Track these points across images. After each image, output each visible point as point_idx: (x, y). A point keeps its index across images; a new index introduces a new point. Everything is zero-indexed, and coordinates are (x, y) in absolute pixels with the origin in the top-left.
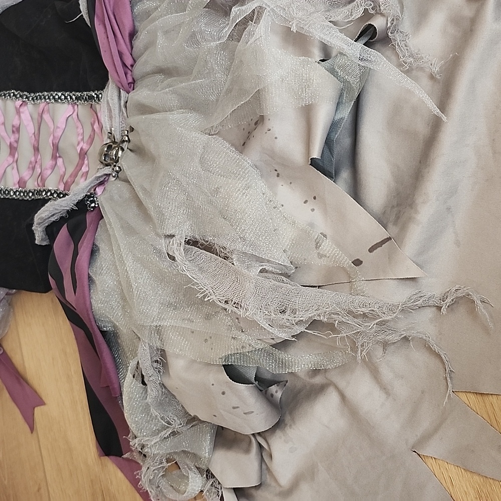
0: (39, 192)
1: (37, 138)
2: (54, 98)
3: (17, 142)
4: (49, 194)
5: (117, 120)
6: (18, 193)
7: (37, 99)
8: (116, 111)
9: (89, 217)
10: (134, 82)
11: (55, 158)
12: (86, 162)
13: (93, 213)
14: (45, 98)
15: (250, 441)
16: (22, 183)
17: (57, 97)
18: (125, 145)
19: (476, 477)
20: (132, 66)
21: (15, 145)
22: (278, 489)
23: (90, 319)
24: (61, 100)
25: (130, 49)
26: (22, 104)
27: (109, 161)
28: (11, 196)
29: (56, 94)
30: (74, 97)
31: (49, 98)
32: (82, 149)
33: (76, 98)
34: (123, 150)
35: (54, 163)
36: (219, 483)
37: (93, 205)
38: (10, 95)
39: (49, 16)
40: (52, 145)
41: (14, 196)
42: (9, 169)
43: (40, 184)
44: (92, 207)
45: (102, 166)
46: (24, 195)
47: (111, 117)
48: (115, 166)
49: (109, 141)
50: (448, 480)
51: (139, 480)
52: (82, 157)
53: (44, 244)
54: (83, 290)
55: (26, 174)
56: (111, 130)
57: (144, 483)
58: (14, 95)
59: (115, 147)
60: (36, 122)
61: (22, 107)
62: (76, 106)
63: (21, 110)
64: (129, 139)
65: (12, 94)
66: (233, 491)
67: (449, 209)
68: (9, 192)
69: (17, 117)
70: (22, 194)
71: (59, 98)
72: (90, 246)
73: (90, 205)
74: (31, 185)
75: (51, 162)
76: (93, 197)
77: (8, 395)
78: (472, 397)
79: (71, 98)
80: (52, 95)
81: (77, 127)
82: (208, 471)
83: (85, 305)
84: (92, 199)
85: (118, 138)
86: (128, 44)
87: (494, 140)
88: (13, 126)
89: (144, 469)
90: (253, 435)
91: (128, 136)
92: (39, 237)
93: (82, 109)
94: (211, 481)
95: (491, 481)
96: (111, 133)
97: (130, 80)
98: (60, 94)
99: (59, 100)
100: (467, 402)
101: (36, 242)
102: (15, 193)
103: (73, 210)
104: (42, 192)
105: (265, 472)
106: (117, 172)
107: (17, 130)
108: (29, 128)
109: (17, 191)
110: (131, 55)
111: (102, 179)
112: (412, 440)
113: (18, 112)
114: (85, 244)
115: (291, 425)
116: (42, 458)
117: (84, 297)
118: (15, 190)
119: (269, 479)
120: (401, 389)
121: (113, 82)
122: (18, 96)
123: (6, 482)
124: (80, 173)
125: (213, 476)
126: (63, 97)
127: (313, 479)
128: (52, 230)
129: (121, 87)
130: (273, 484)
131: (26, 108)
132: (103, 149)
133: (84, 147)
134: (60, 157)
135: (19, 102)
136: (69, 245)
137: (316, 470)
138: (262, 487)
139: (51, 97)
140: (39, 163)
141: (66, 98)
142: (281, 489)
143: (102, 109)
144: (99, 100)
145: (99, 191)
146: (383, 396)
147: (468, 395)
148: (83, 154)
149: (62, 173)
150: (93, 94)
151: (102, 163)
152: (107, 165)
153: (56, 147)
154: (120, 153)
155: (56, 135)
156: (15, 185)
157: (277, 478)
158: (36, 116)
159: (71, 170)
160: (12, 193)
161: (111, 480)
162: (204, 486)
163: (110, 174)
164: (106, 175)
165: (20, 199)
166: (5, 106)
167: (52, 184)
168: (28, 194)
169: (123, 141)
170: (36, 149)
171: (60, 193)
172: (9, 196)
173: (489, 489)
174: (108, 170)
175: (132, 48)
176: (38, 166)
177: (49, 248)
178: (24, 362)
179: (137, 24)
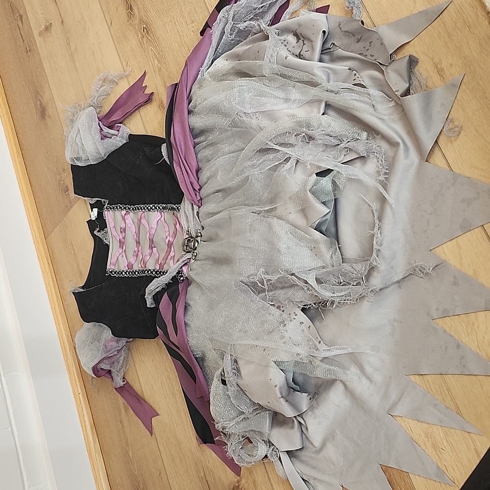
0: (143, 271)
1: (138, 235)
2: (147, 208)
3: (124, 238)
4: (150, 272)
5: (192, 223)
6: (127, 273)
7: (135, 209)
8: (191, 218)
9: (180, 287)
10: (201, 199)
11: (151, 248)
12: (172, 249)
13: (183, 284)
14: (141, 208)
15: (293, 421)
16: (130, 265)
17: (149, 208)
18: (199, 239)
19: (424, 425)
20: (199, 190)
21: (123, 241)
22: (314, 449)
23: (188, 350)
24: (153, 209)
25: (197, 180)
26: (126, 214)
27: (189, 250)
28: (123, 275)
29: (149, 206)
30: (161, 207)
31: (144, 209)
32: (169, 241)
33: (162, 208)
34: (198, 242)
35: (151, 251)
36: (277, 449)
37: (182, 279)
38: (117, 208)
39: (141, 157)
40: (148, 239)
41: (125, 275)
42: (120, 257)
43: (143, 266)
44: (182, 280)
45: (184, 253)
46: (132, 274)
47: (188, 221)
48: (194, 252)
49: (187, 236)
50: (409, 429)
51: (227, 452)
52: (169, 247)
53: (152, 306)
54: (183, 333)
55: (132, 260)
56: (188, 229)
57: (230, 453)
58: (120, 208)
59: (193, 241)
60: (136, 224)
61: (126, 215)
62: (163, 213)
63: (126, 217)
64: (201, 235)
65: (118, 207)
66: (286, 453)
67: (392, 267)
68: (122, 273)
69: (123, 222)
70: (131, 273)
71: (151, 208)
72: (184, 304)
73: (180, 279)
74: (136, 267)
75: (149, 251)
76: (181, 273)
77: (132, 411)
78: (417, 377)
79: (159, 208)
80: (146, 206)
81: (165, 227)
82: (270, 442)
83: (185, 342)
84: (180, 275)
85: (194, 235)
86: (196, 176)
87: (413, 226)
88: (121, 228)
89: (229, 445)
90: (295, 417)
91: (200, 233)
92: (150, 302)
93: (167, 215)
94: (273, 447)
95: (432, 425)
96: (188, 232)
97: (199, 198)
98: (151, 206)
99: (151, 210)
100: (415, 381)
101: (148, 306)
102: (126, 273)
103: (169, 283)
104: (145, 271)
105: (305, 440)
106: (195, 256)
107: (124, 230)
108: (132, 229)
109: (127, 271)
110: (198, 182)
111: (186, 262)
112: (387, 408)
113: (124, 219)
114: (180, 303)
115: (317, 408)
116: (160, 452)
117: (183, 337)
118: (125, 271)
119: (308, 444)
120: (378, 378)
121: (188, 200)
122: (123, 208)
123: (136, 473)
124: (169, 257)
125: (273, 445)
126: (153, 208)
127: (334, 440)
128: (157, 297)
129: (193, 203)
130: (311, 446)
131: (129, 215)
132: (185, 242)
133: (170, 240)
134: (154, 247)
135: (124, 212)
136: (169, 305)
137: (335, 434)
138: (304, 450)
139: (146, 208)
140: (140, 251)
141: (156, 208)
142: (316, 449)
143: (181, 216)
144: (179, 211)
145: (185, 269)
146: (368, 383)
147: (415, 376)
148: (170, 245)
149: (157, 258)
150: (175, 207)
151: (184, 251)
152: (188, 252)
153: (151, 241)
154: (196, 244)
155: (151, 233)
156: (125, 267)
157: (312, 442)
158: (136, 221)
159: (163, 255)
160: (124, 273)
161: (208, 460)
162: (268, 451)
163: (190, 258)
164: (188, 259)
165: (130, 276)
166: (115, 214)
167: (151, 266)
168: (135, 273)
169: (198, 236)
170: (138, 243)
171: (157, 271)
172: (121, 275)
173: (431, 430)
174: (189, 255)
175: (198, 179)
176: (140, 254)
177: (156, 309)
178: (141, 388)
179: (200, 164)
